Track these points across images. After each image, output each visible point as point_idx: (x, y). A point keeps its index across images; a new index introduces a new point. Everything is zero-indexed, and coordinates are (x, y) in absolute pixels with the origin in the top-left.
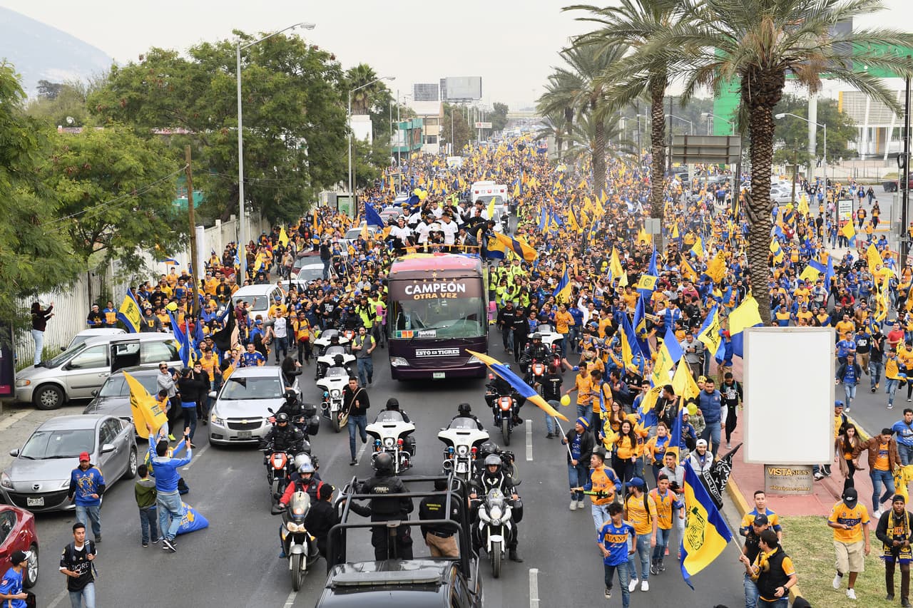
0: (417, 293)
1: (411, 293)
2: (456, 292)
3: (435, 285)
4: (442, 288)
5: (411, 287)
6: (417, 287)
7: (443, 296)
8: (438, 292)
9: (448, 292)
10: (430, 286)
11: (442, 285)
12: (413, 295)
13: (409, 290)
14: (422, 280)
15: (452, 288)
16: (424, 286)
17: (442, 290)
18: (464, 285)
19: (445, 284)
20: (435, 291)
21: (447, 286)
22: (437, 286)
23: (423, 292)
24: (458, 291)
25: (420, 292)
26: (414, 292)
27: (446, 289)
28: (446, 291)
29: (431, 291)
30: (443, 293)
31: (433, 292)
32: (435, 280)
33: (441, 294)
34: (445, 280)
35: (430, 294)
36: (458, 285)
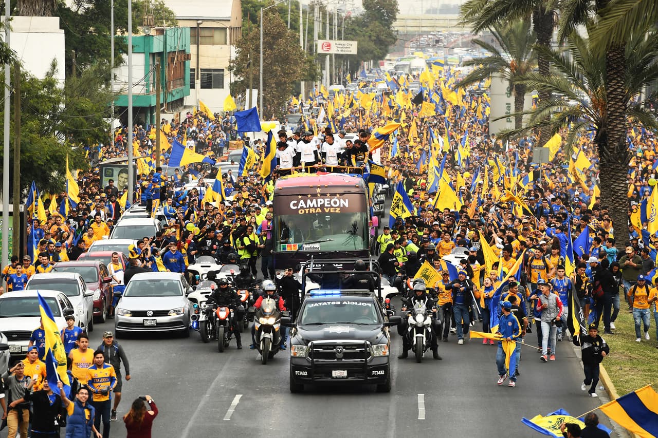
0: (302, 208)
1: (295, 208)
2: (339, 207)
3: (319, 200)
4: (326, 203)
5: (295, 202)
6: (302, 202)
7: (327, 211)
8: (322, 207)
9: (332, 207)
10: (314, 201)
11: (326, 200)
12: (298, 210)
13: (294, 205)
14: (306, 195)
15: (335, 203)
16: (309, 201)
17: (326, 205)
18: (347, 200)
19: (329, 199)
20: (319, 206)
21: (330, 201)
22: (321, 202)
23: (308, 206)
24: (342, 206)
25: (305, 207)
26: (299, 207)
27: (330, 204)
28: (329, 206)
29: (316, 206)
30: (327, 208)
31: (318, 207)
32: (319, 195)
33: (325, 209)
34: (328, 195)
35: (314, 209)
36: (342, 200)
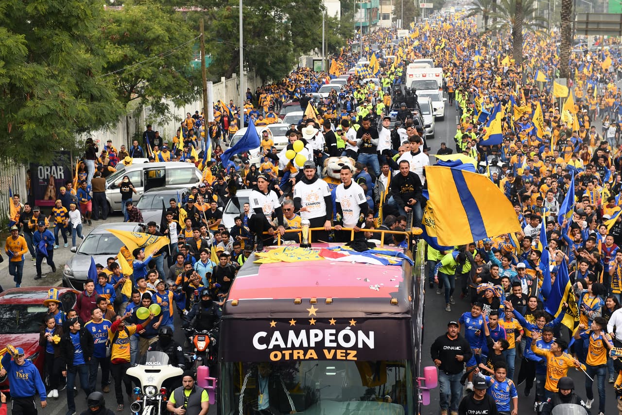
0: (277, 348)
1: (264, 347)
2: (355, 347)
3: (313, 332)
4: (328, 338)
5: (264, 334)
6: (277, 334)
7: (329, 356)
8: (320, 346)
9: (339, 347)
10: (303, 333)
11: (328, 332)
12: (268, 352)
13: (261, 341)
14: (287, 320)
15: (347, 338)
16: (291, 334)
17: (327, 344)
18: (372, 334)
19: (334, 331)
20: (312, 345)
21: (336, 335)
22: (316, 335)
23: (289, 345)
24: (360, 345)
25: (283, 346)
26: (271, 347)
27: (336, 341)
28: (334, 345)
29: (305, 345)
30: (329, 349)
31: (309, 348)
32: (313, 322)
33: (326, 351)
34: (333, 322)
35: (302, 352)
36: (360, 333)
